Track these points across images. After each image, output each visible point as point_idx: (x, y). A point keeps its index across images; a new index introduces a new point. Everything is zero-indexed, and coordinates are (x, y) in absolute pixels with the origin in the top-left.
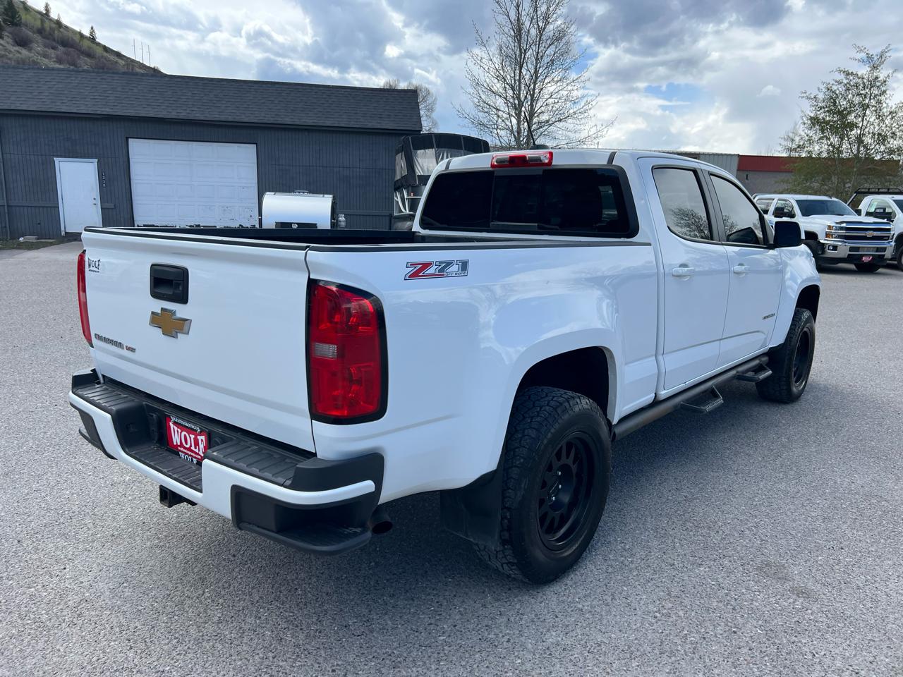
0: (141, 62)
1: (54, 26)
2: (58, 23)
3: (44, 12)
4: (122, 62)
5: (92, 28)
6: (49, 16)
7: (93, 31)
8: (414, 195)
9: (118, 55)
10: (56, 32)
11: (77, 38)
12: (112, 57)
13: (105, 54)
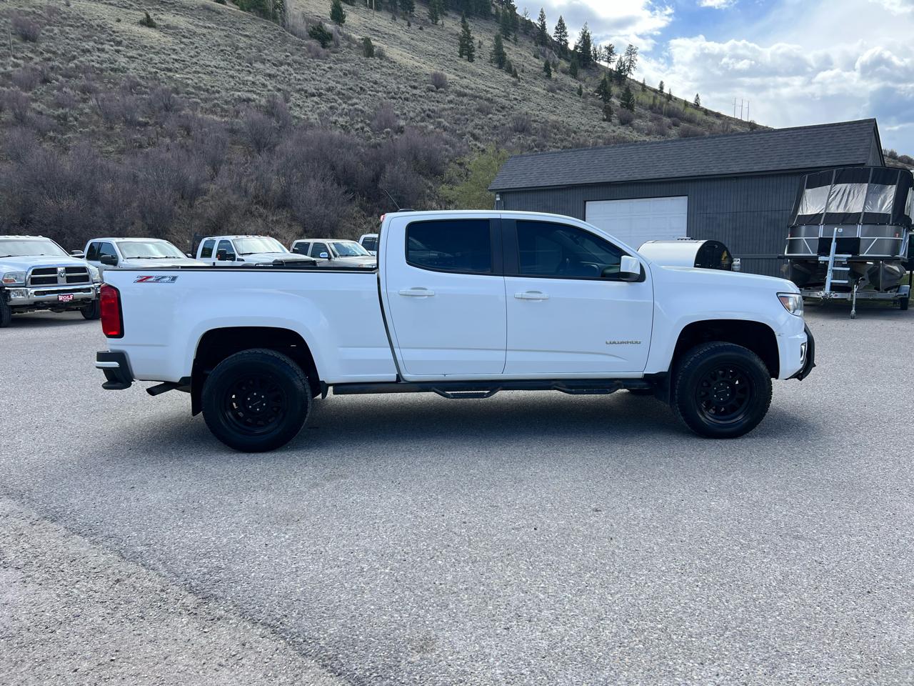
0: (739, 118)
1: (664, 100)
2: (669, 97)
3: (659, 89)
4: (719, 122)
5: (697, 95)
6: (662, 92)
7: (698, 98)
8: (791, 237)
9: (718, 115)
10: (664, 105)
11: (681, 107)
12: (711, 119)
13: (705, 117)
